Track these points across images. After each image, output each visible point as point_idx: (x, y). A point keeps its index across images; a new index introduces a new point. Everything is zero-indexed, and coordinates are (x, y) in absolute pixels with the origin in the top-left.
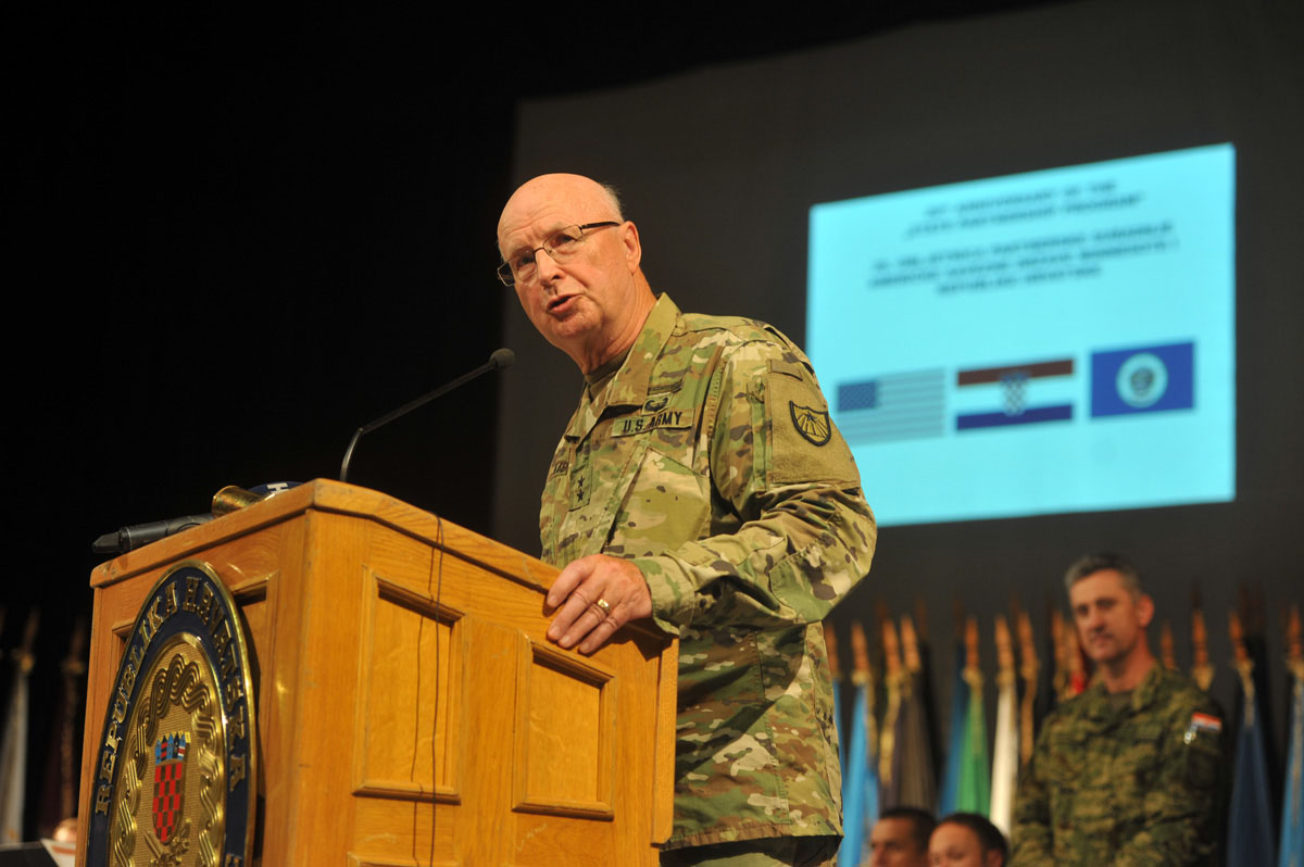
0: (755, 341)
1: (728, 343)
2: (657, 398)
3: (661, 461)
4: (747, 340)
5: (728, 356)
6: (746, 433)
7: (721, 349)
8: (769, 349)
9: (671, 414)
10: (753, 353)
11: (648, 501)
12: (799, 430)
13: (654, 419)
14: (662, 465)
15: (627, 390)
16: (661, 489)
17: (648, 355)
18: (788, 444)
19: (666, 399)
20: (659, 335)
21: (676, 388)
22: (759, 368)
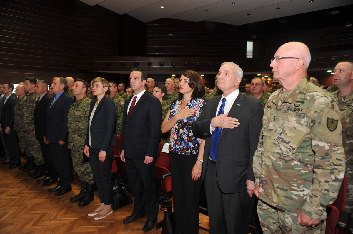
0: (324, 96)
1: (317, 95)
2: (298, 104)
3: (296, 120)
4: (322, 96)
5: (316, 99)
6: (314, 122)
7: (315, 96)
8: (327, 99)
9: (300, 109)
10: (323, 100)
11: (291, 130)
12: (327, 126)
13: (295, 109)
14: (295, 122)
15: (290, 99)
16: (295, 128)
17: (297, 92)
18: (323, 130)
19: (299, 105)
20: (301, 87)
21: (303, 102)
22: (323, 104)
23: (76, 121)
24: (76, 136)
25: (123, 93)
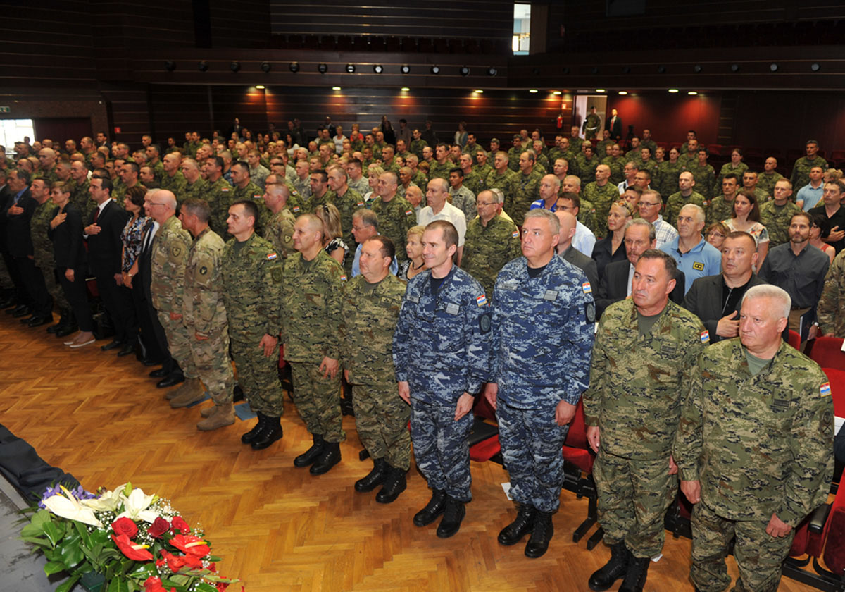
23: (39, 232)
24: (42, 250)
25: (158, 162)
